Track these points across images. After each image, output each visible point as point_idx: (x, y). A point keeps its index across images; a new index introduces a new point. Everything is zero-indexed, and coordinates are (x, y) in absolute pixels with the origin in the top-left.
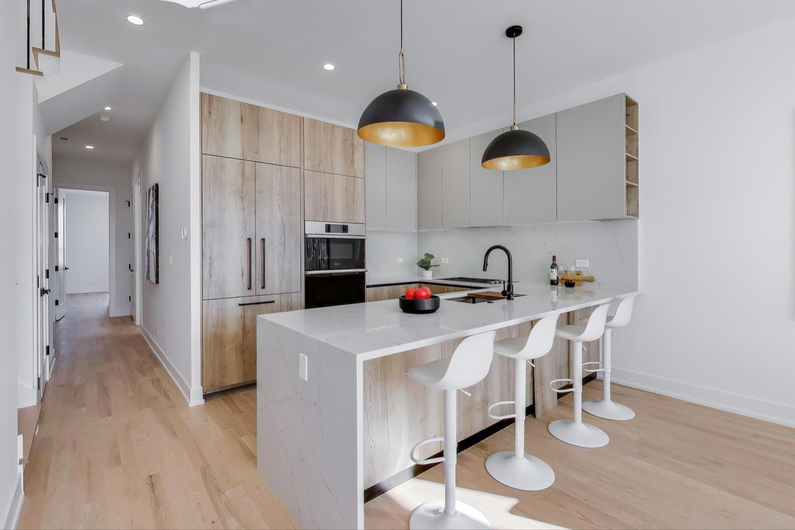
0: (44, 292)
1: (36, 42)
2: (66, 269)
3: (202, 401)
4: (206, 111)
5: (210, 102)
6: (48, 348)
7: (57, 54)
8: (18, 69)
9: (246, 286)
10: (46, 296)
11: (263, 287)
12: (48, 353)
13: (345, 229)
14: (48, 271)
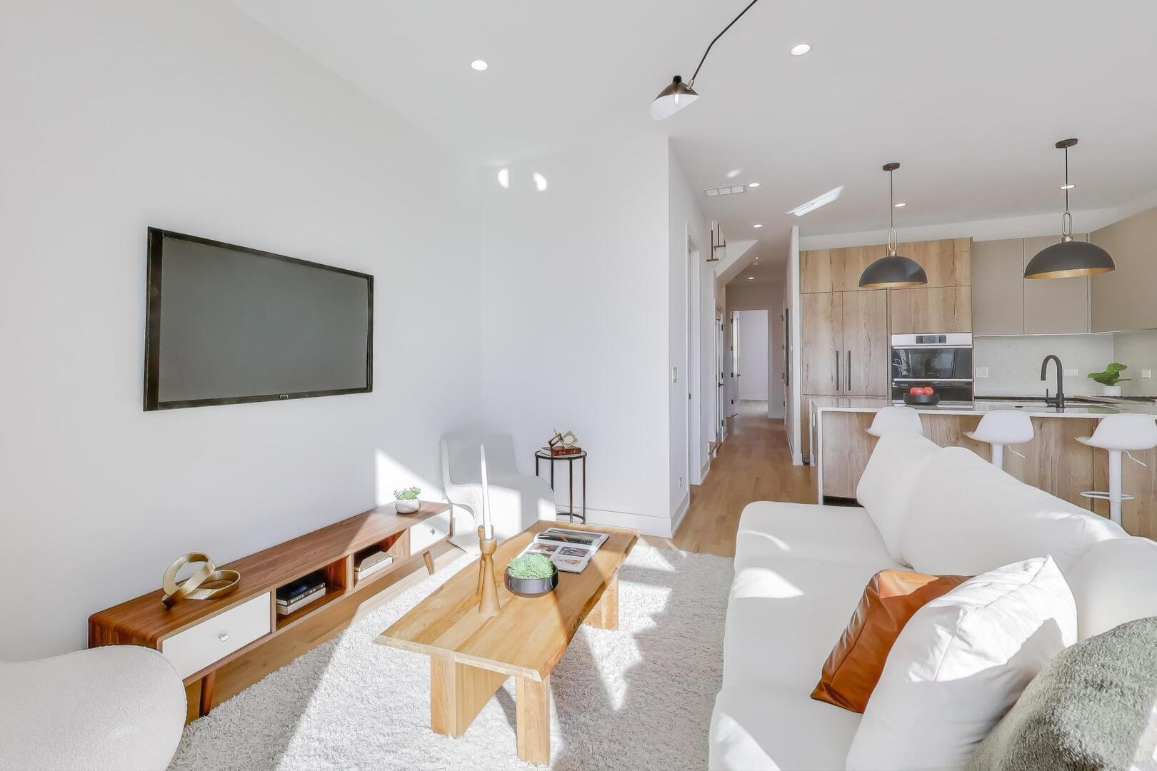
0: (720, 385)
1: (715, 243)
2: (739, 375)
3: (802, 464)
4: (803, 262)
5: (806, 256)
6: (723, 421)
7: (724, 246)
8: (708, 261)
9: (835, 387)
10: (721, 388)
11: (850, 389)
12: (722, 425)
13: (942, 339)
14: (722, 374)
